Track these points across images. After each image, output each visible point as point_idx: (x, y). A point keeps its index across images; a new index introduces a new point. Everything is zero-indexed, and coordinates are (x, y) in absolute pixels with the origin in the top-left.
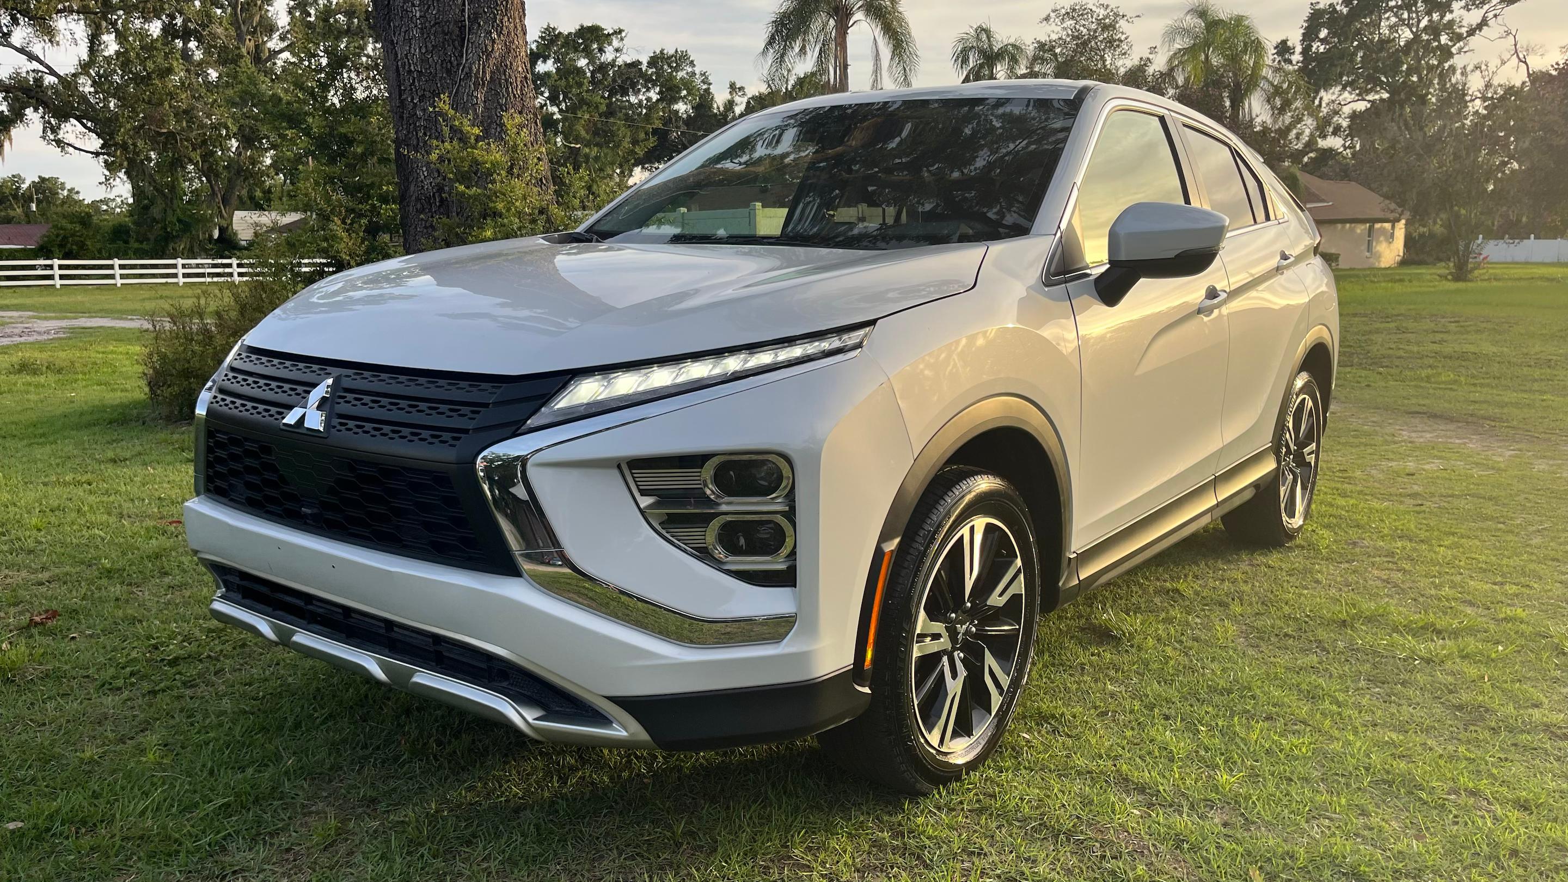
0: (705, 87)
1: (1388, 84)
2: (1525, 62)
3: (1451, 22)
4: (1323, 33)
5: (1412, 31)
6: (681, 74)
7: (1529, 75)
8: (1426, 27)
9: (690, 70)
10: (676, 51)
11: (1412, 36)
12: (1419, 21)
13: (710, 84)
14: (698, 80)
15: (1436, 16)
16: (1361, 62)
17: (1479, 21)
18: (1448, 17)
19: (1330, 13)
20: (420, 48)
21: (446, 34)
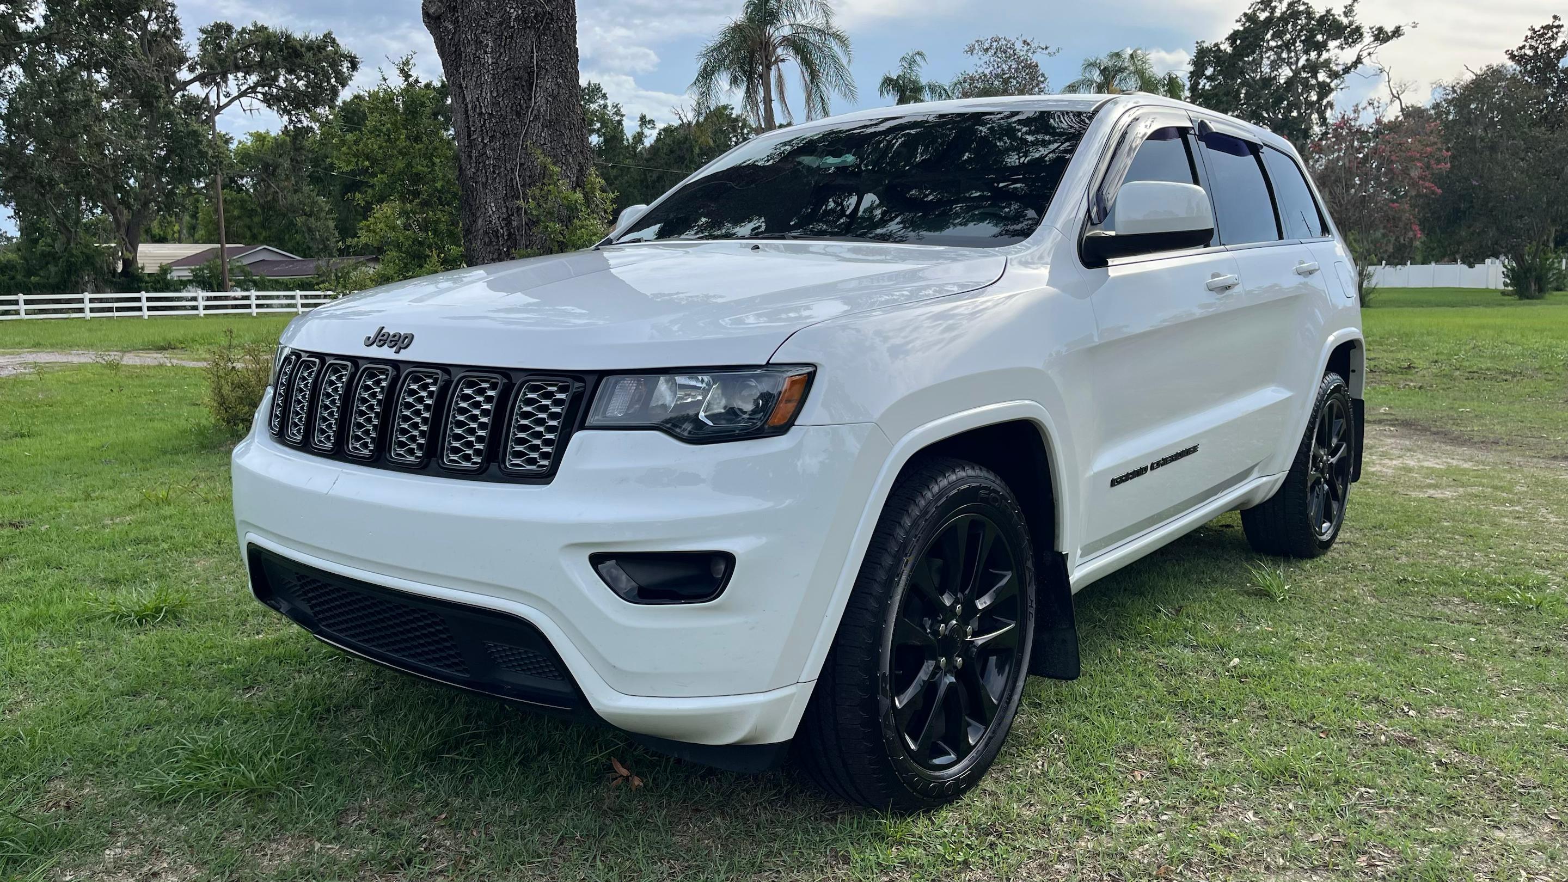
0: (617, 118)
1: (1270, 119)
2: (1399, 98)
3: (1328, 62)
4: (1209, 71)
5: (1291, 69)
6: (593, 106)
7: (1402, 110)
8: (1304, 67)
9: (602, 102)
10: (589, 84)
11: (1291, 74)
12: (1298, 60)
13: (623, 116)
14: (610, 111)
15: (1313, 55)
16: (1245, 98)
17: (1354, 60)
18: (1325, 55)
19: (1214, 52)
20: (491, 92)
21: (517, 79)
